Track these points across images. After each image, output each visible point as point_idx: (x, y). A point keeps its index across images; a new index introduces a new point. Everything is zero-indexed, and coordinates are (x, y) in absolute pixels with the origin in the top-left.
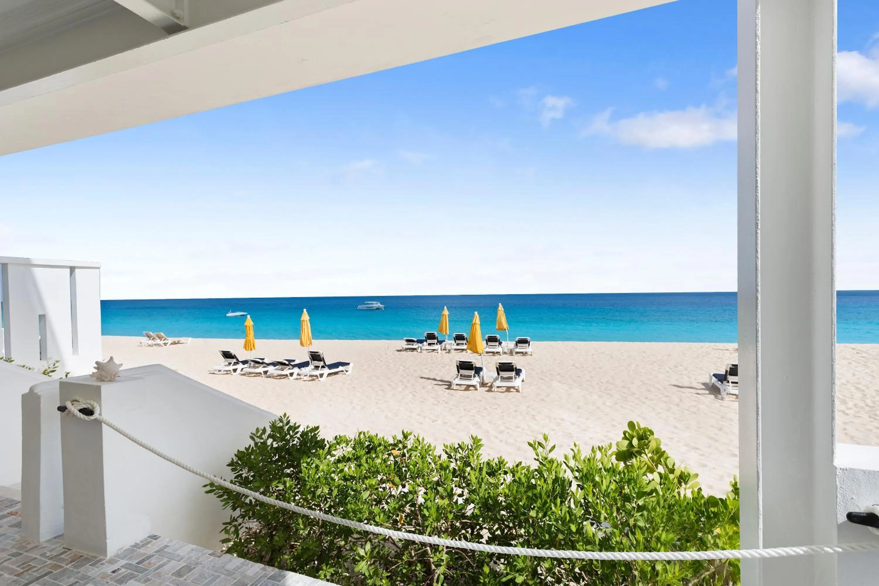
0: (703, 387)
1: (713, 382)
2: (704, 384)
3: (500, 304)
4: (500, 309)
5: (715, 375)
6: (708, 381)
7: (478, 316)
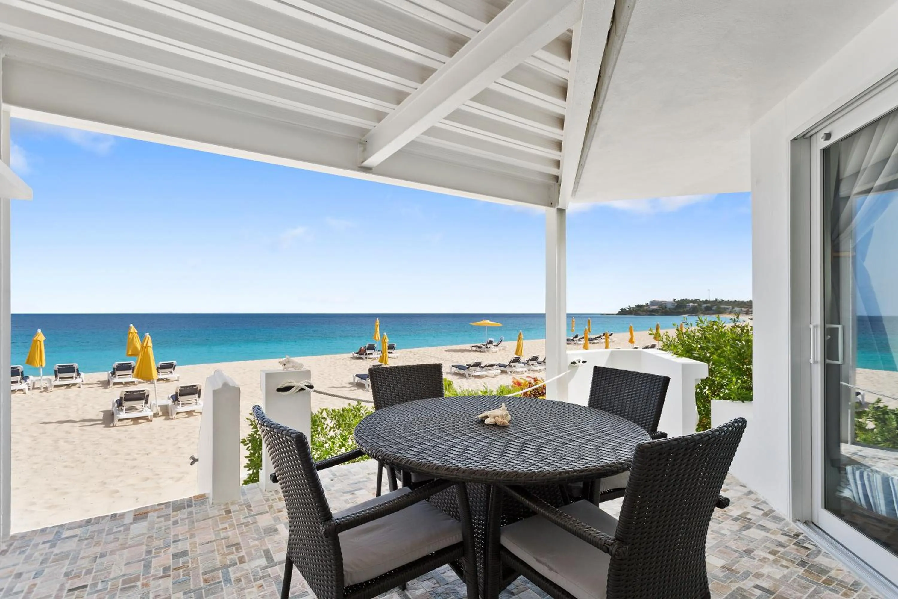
0: (351, 385)
1: (356, 381)
2: (350, 383)
3: (131, 325)
4: (132, 331)
5: (357, 376)
6: (352, 381)
7: (150, 338)
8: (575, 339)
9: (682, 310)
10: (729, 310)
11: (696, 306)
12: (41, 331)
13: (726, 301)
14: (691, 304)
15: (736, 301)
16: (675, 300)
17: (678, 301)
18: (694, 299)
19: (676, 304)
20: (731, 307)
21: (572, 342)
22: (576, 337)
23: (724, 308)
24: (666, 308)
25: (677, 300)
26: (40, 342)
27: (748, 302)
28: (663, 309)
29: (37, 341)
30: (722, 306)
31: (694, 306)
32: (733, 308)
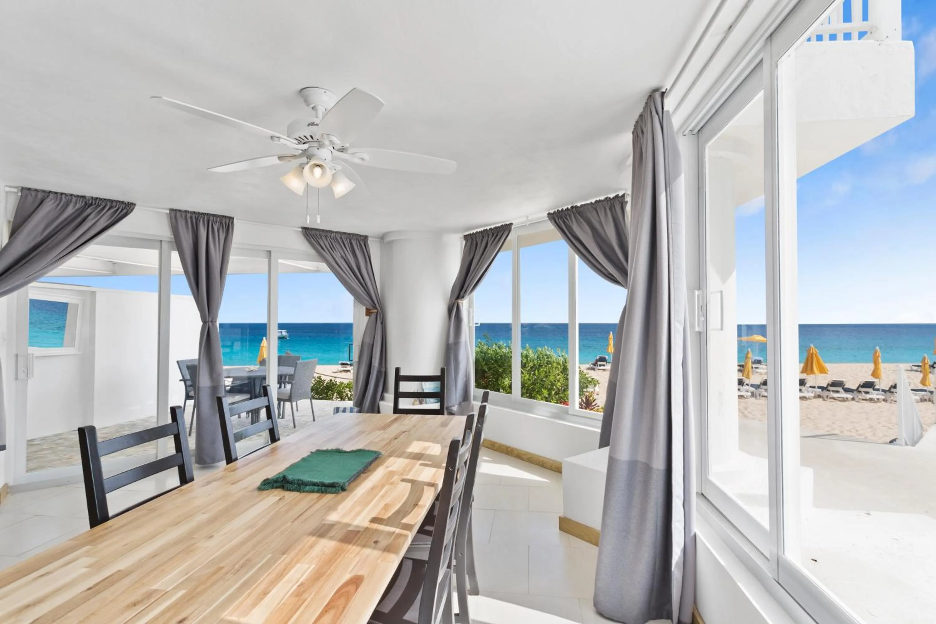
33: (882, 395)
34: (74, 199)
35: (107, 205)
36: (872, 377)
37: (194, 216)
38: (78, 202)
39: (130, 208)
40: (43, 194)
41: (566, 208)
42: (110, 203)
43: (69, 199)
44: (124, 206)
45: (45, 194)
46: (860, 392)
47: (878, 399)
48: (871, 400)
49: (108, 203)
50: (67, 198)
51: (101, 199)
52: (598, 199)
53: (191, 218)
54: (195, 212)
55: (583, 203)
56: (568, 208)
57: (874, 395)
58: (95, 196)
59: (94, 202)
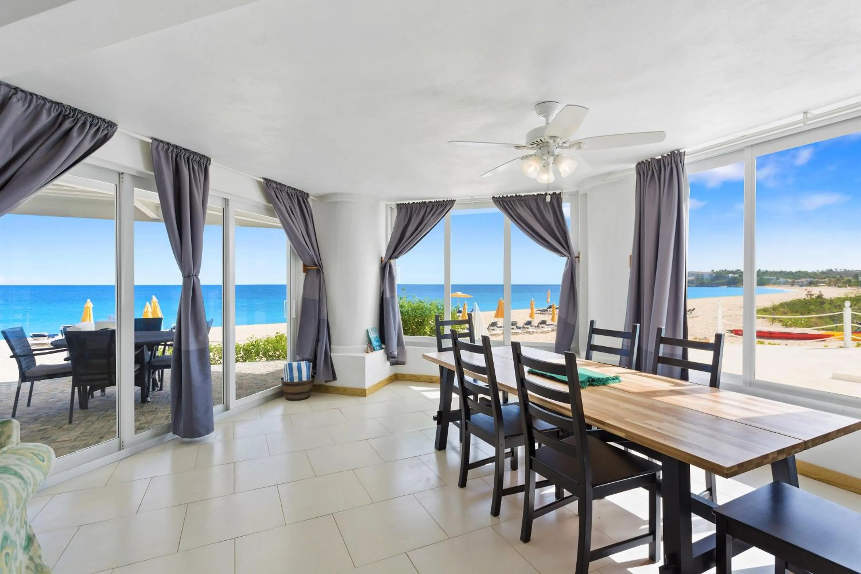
8: (548, 310)
9: (720, 281)
10: (773, 281)
11: (737, 277)
12: (91, 301)
13: (771, 272)
14: (731, 275)
15: (782, 271)
16: (713, 271)
17: (717, 272)
18: (734, 269)
19: (714, 275)
20: (775, 278)
21: (546, 312)
22: (550, 307)
23: (768, 279)
24: (703, 279)
25: (715, 271)
26: (89, 308)
27: (796, 272)
28: (699, 280)
29: (87, 307)
30: (766, 277)
31: (733, 277)
32: (778, 279)
33: (535, 329)
34: (48, 105)
35: (88, 120)
36: (530, 318)
37: (175, 150)
38: (52, 110)
39: (112, 129)
40: (7, 89)
41: (511, 195)
42: (91, 119)
43: (40, 103)
44: (106, 125)
45: (11, 91)
46: (525, 328)
47: (533, 332)
48: (529, 332)
49: (89, 118)
50: (39, 101)
51: (80, 111)
52: (539, 193)
53: (172, 151)
54: (177, 146)
55: (526, 194)
56: (512, 196)
57: (531, 329)
58: (74, 106)
59: (72, 114)
